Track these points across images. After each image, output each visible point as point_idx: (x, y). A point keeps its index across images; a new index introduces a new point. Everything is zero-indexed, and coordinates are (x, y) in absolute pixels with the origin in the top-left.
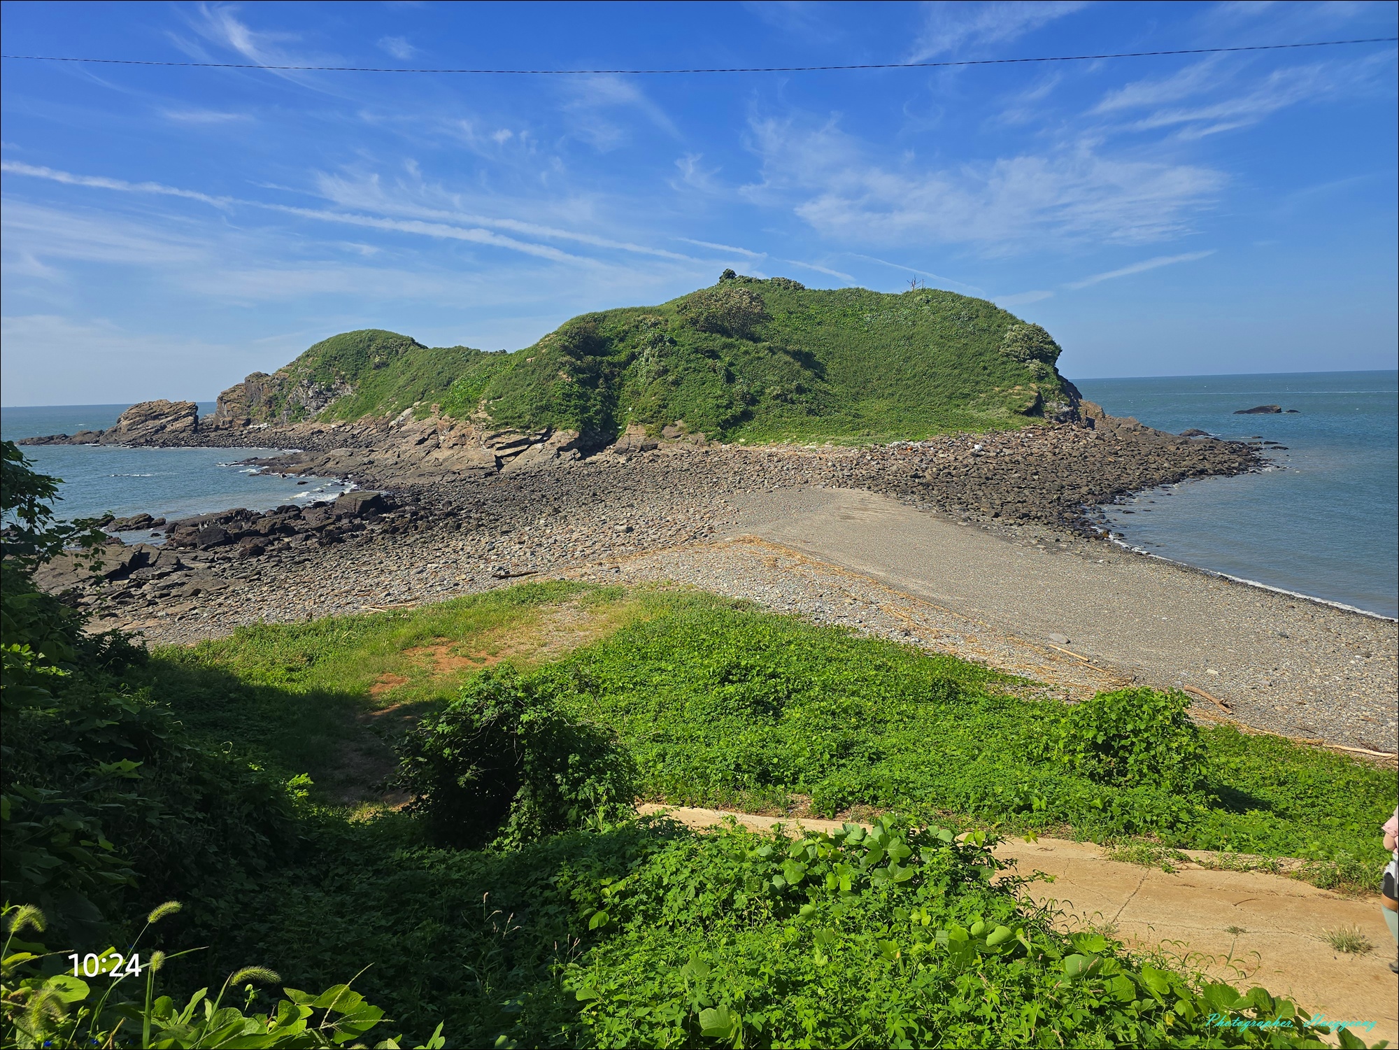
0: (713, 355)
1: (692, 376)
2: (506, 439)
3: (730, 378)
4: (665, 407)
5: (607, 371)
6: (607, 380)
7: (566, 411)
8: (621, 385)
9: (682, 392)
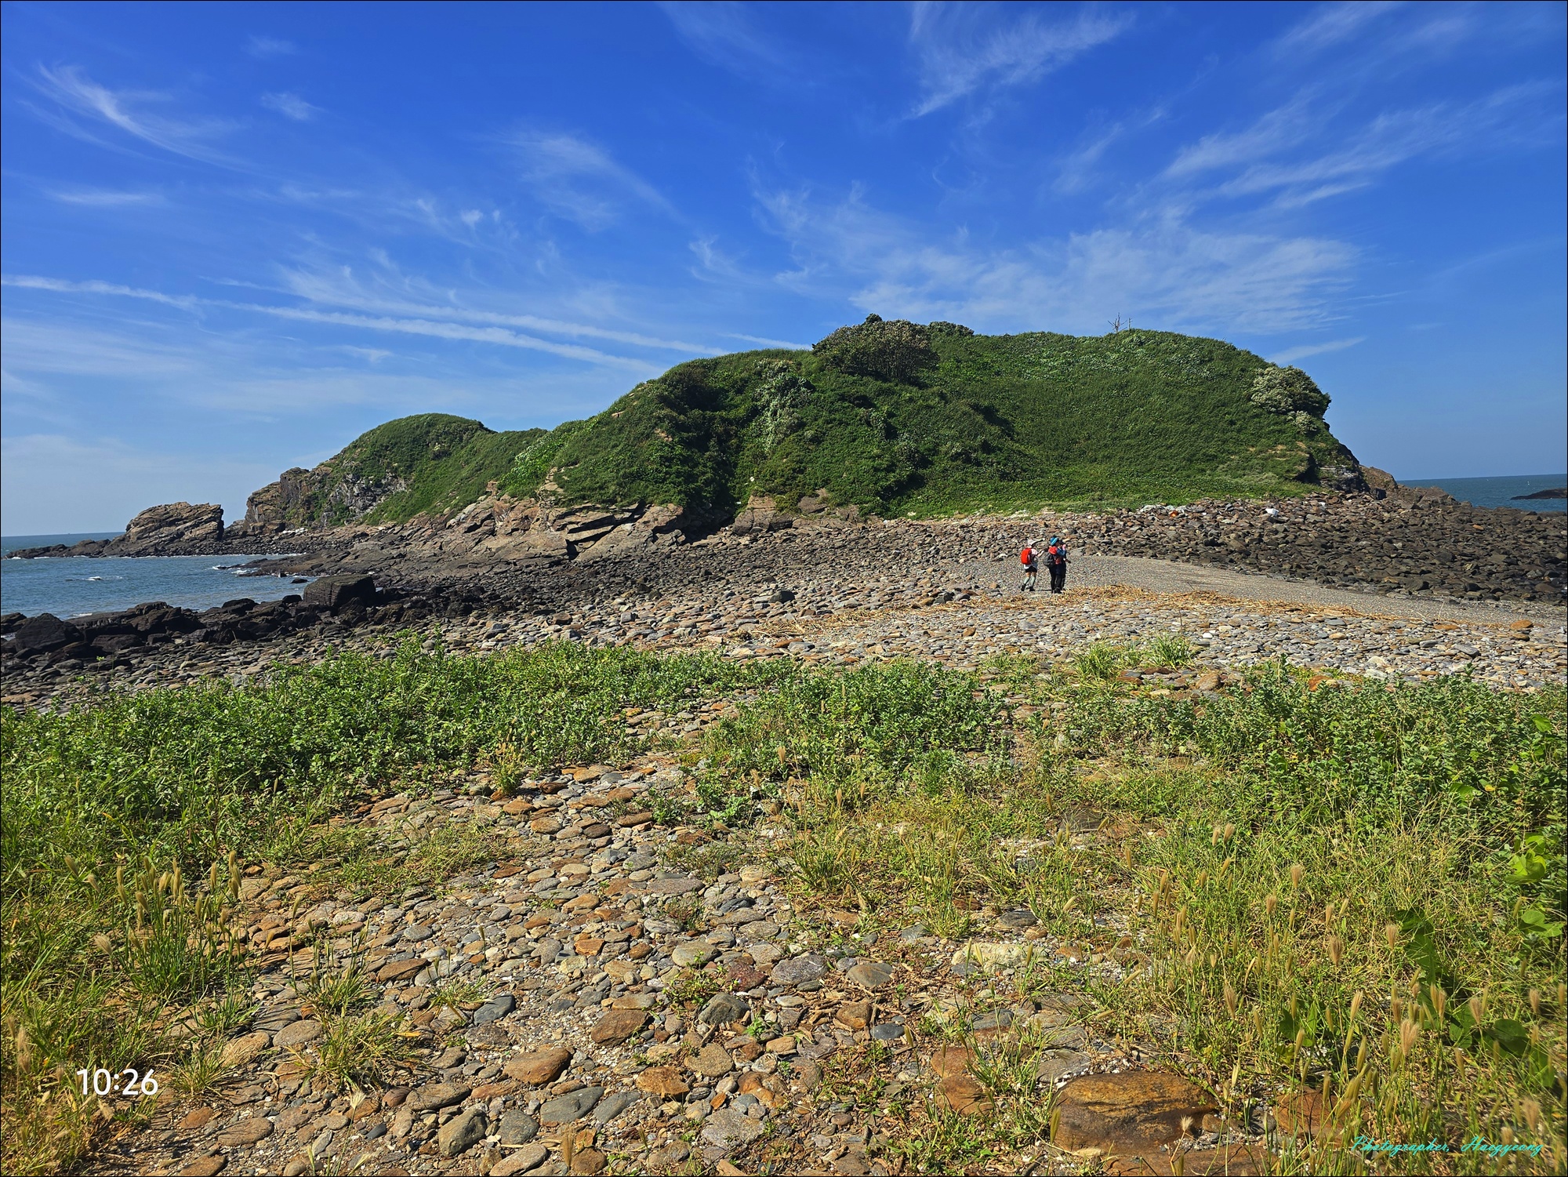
0: (865, 402)
1: (839, 430)
2: (581, 518)
3: (891, 433)
4: (801, 472)
5: (720, 429)
6: (720, 442)
7: (664, 480)
8: (739, 448)
9: (823, 453)
